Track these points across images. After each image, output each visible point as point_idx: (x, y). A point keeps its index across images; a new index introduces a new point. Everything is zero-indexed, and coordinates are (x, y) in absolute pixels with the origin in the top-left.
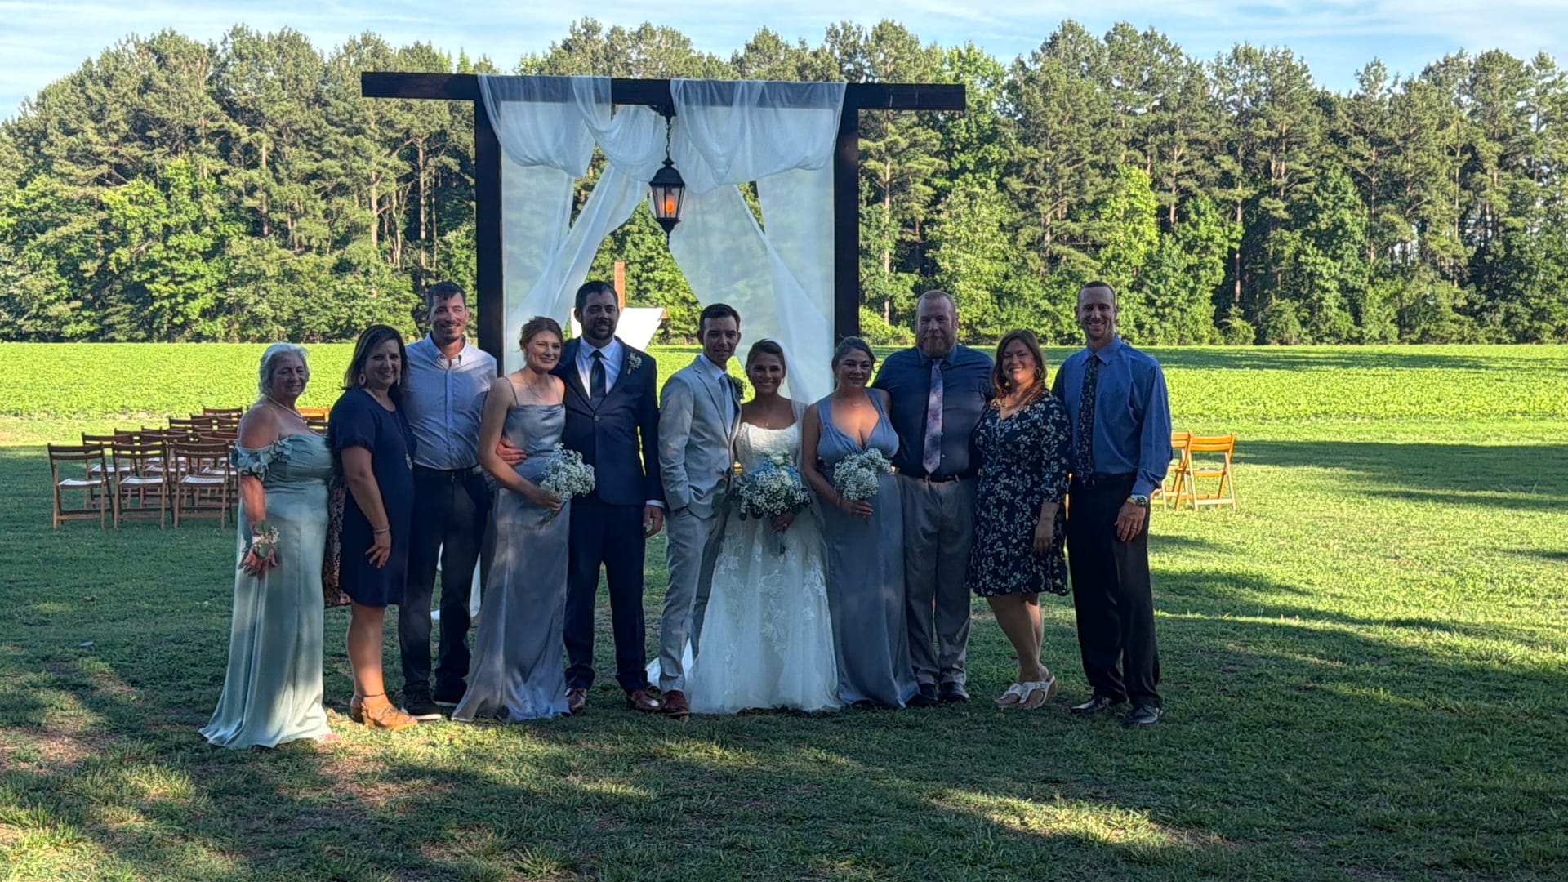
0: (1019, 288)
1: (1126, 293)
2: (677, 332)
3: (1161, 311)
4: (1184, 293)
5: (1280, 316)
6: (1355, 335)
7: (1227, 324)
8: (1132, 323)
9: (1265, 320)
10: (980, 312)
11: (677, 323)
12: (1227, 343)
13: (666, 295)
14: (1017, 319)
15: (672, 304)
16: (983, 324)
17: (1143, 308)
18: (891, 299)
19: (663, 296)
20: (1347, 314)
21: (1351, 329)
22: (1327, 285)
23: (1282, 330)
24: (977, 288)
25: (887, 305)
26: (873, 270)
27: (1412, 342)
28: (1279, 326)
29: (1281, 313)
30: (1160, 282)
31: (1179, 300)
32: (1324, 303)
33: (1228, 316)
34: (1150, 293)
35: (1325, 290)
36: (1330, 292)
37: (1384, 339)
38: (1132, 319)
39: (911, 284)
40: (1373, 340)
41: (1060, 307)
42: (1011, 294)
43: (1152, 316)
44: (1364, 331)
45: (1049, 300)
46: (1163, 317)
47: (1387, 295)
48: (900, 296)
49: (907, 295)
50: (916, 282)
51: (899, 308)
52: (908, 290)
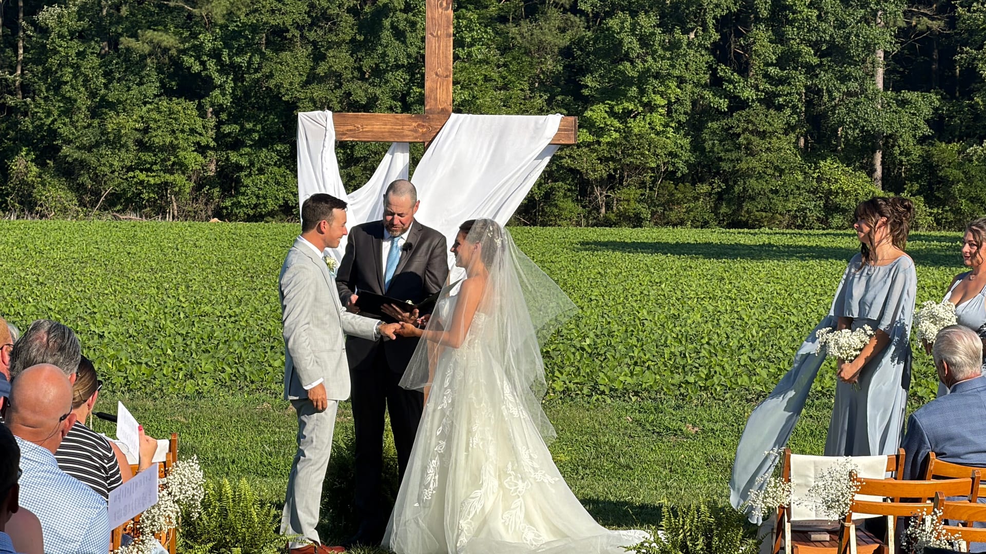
18: (889, 141)
25: (878, 156)
26: (854, 86)
39: (927, 111)
48: (905, 137)
49: (919, 133)
50: (936, 109)
51: (903, 158)
52: (922, 124)
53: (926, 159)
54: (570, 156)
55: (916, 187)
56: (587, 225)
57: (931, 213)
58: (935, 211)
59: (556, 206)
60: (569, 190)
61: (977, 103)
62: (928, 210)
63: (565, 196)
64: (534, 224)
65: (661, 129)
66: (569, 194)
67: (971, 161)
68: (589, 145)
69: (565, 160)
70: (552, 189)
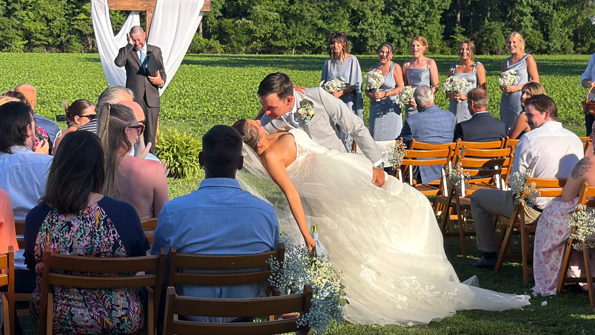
0: (301, 11)
1: (379, 15)
2: (39, 43)
3: (406, 29)
4: (422, 16)
5: (491, 33)
6: (544, 47)
7: (453, 38)
8: (385, 38)
9: (480, 36)
10: (272, 29)
11: (38, 36)
12: (453, 53)
13: (30, 13)
14: (300, 34)
15: (35, 21)
16: (275, 38)
17: (392, 27)
19: (27, 14)
20: (539, 32)
21: (541, 43)
22: (525, 10)
23: (493, 44)
24: (270, 11)
27: (583, 53)
28: (490, 40)
29: (492, 31)
30: (404, 6)
31: (419, 21)
32: (522, 23)
33: (454, 33)
34: (398, 15)
35: (522, 14)
36: (527, 15)
37: (564, 51)
38: (385, 35)
40: (557, 51)
41: (333, 25)
42: (295, 15)
43: (399, 33)
44: (550, 44)
45: (324, 20)
46: (406, 33)
47: (567, 18)
48: (212, 16)
49: (217, 15)
50: (223, 5)
51: (211, 25)
52: (218, 11)
53: (220, 26)
54: (77, 24)
55: (216, 37)
56: (85, 53)
57: (222, 47)
58: (224, 46)
59: (72, 45)
60: (77, 38)
61: (239, 3)
62: (221, 46)
63: (75, 41)
64: (63, 52)
65: (114, 13)
66: (77, 40)
67: (237, 26)
68: (84, 20)
69: (75, 27)
70: (70, 38)
